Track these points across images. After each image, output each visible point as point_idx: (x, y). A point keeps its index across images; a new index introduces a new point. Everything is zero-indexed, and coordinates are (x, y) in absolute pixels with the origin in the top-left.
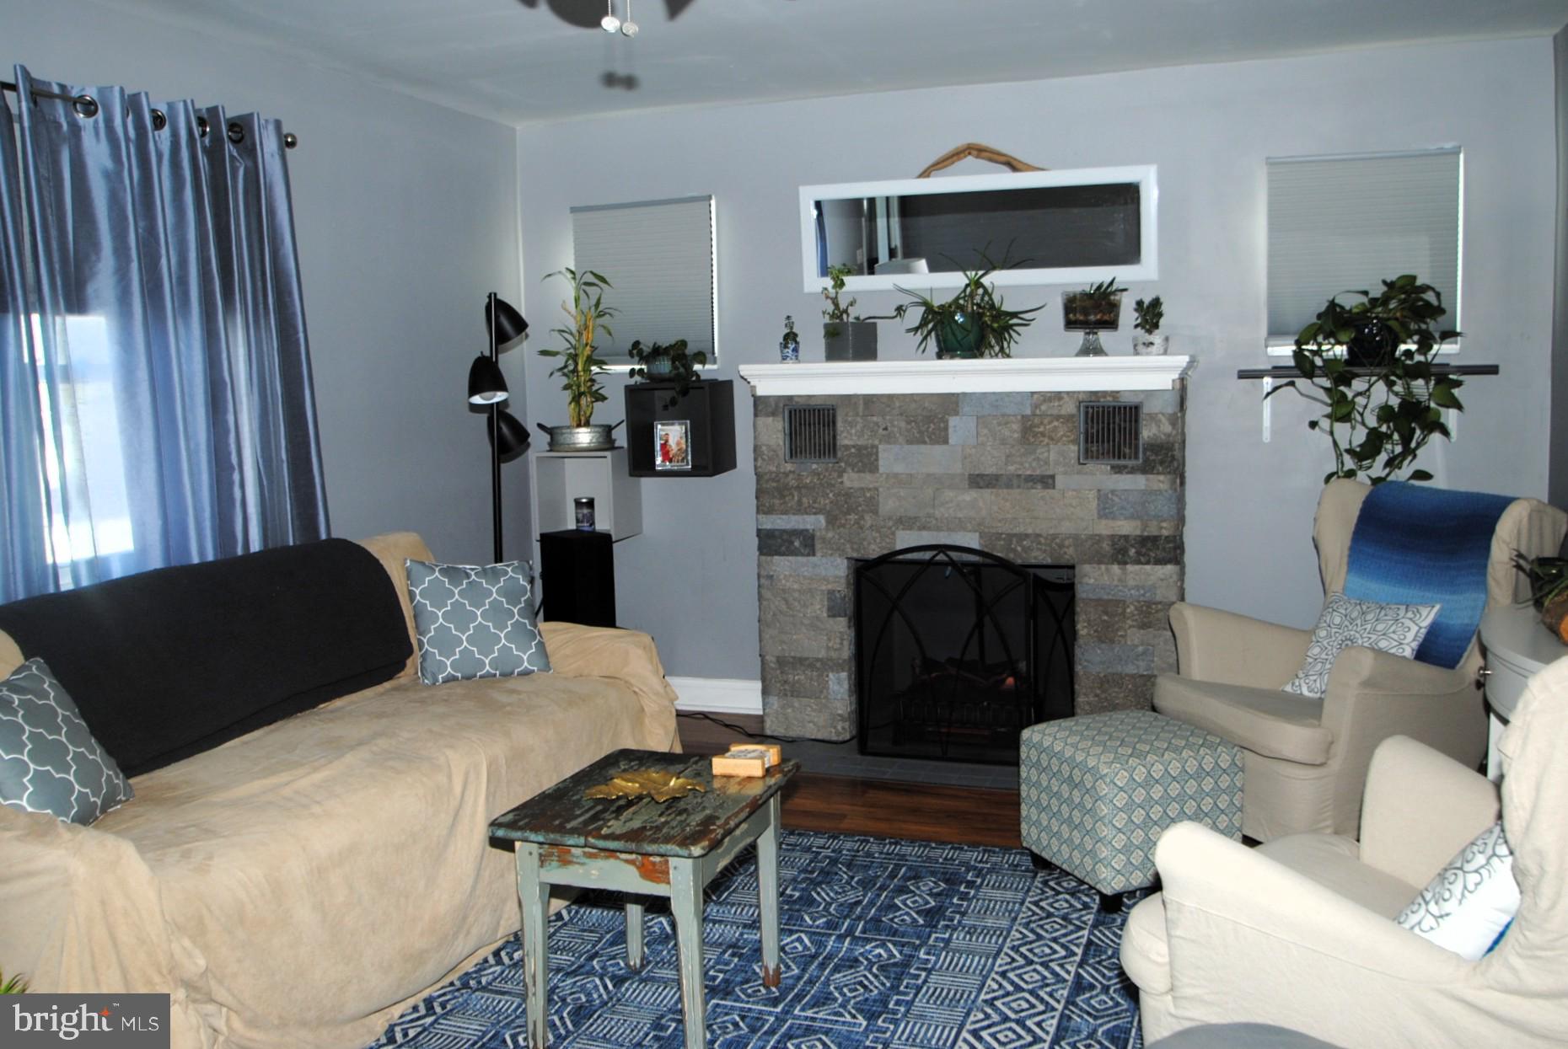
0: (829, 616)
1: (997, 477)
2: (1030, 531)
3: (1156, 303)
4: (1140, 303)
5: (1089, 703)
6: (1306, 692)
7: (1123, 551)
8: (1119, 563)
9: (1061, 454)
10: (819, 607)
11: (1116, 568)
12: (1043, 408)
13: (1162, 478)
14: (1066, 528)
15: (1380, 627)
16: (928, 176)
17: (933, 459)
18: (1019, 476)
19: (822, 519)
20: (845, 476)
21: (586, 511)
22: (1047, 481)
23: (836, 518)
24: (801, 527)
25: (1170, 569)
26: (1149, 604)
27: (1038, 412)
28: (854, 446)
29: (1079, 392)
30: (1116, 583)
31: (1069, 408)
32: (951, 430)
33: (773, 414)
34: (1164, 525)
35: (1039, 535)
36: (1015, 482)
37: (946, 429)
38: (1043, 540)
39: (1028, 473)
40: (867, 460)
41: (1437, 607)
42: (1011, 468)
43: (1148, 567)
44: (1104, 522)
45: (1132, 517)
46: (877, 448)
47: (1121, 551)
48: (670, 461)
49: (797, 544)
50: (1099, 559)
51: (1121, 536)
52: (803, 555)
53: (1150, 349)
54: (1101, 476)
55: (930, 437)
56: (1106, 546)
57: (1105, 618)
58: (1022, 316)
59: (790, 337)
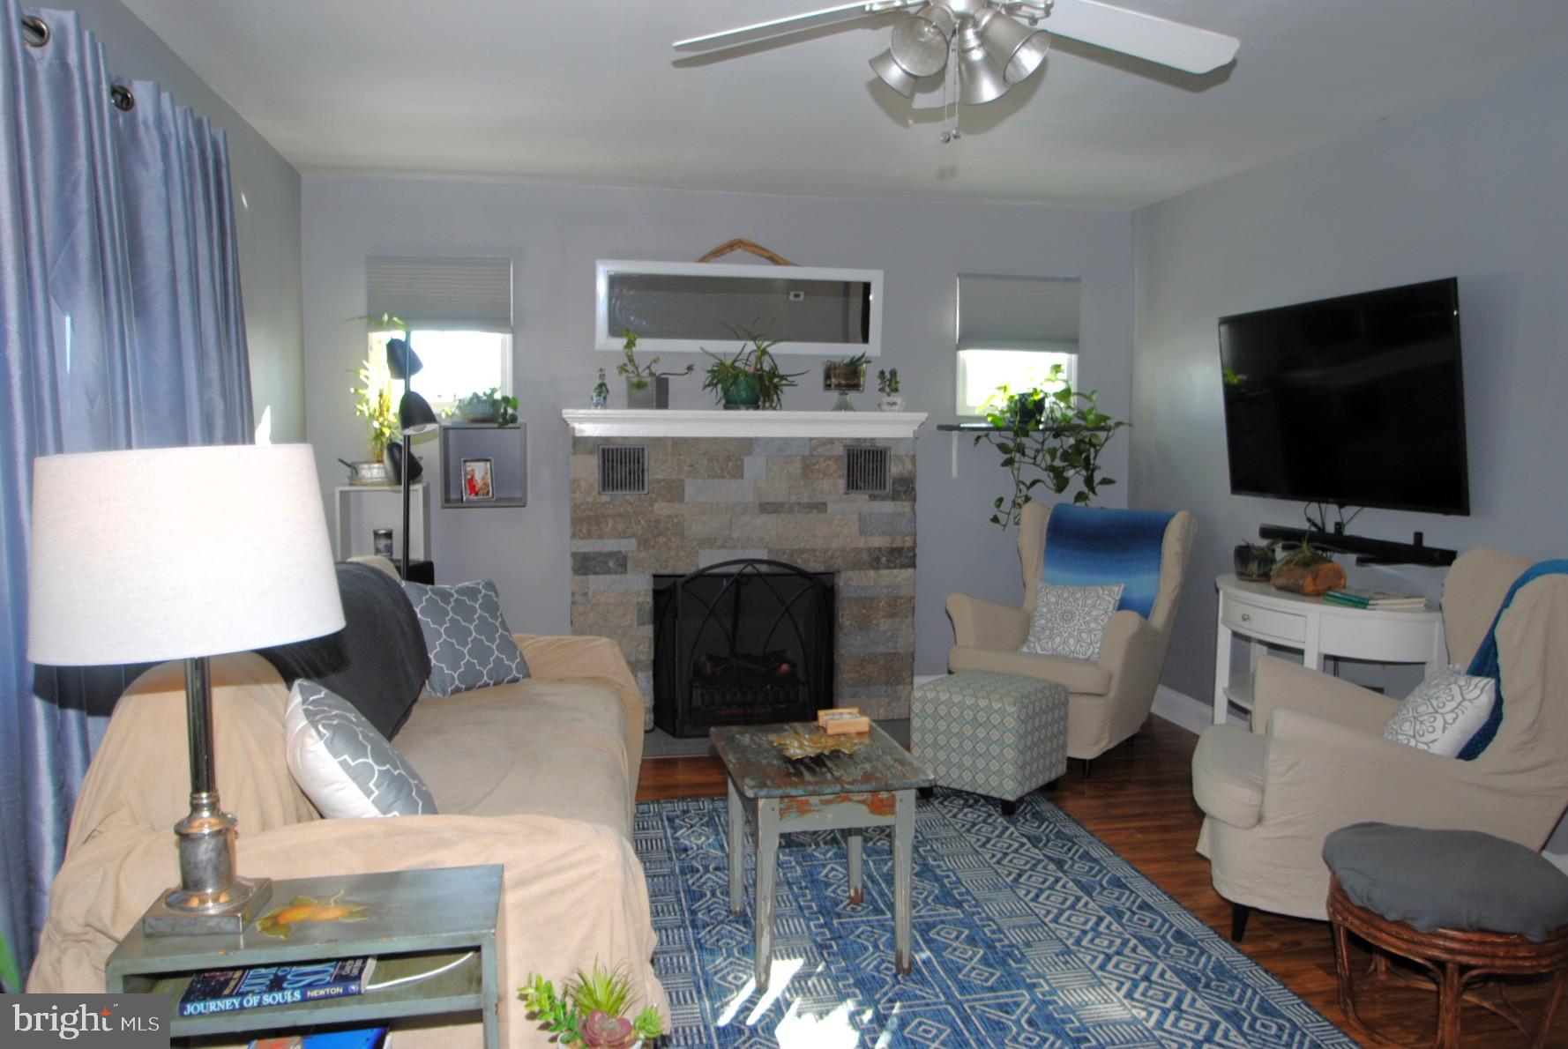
0: (639, 624)
1: (782, 504)
2: (808, 546)
3: (893, 373)
4: (882, 373)
5: (851, 679)
6: (1039, 651)
7: (878, 560)
8: (874, 569)
9: (832, 485)
10: (632, 616)
11: (872, 573)
12: (820, 450)
13: (905, 503)
14: (836, 544)
15: (1089, 602)
16: (707, 262)
17: (729, 491)
18: (799, 503)
19: (634, 541)
20: (656, 505)
21: (383, 543)
22: (821, 507)
23: (646, 541)
24: (615, 549)
25: (910, 571)
26: (896, 599)
27: (815, 453)
28: (663, 480)
29: (846, 439)
30: (872, 584)
31: (840, 451)
32: (745, 468)
33: (591, 452)
34: (907, 538)
35: (814, 550)
36: (796, 509)
37: (742, 465)
38: (818, 554)
39: (807, 500)
40: (674, 491)
41: (1123, 586)
42: (794, 498)
43: (895, 571)
44: (863, 538)
45: (884, 533)
46: (682, 480)
47: (876, 560)
48: (477, 494)
49: (611, 564)
50: (857, 566)
51: (875, 548)
52: (616, 573)
53: (893, 408)
54: (861, 502)
55: (728, 473)
56: (865, 556)
57: (864, 611)
58: (789, 378)
59: (602, 388)
